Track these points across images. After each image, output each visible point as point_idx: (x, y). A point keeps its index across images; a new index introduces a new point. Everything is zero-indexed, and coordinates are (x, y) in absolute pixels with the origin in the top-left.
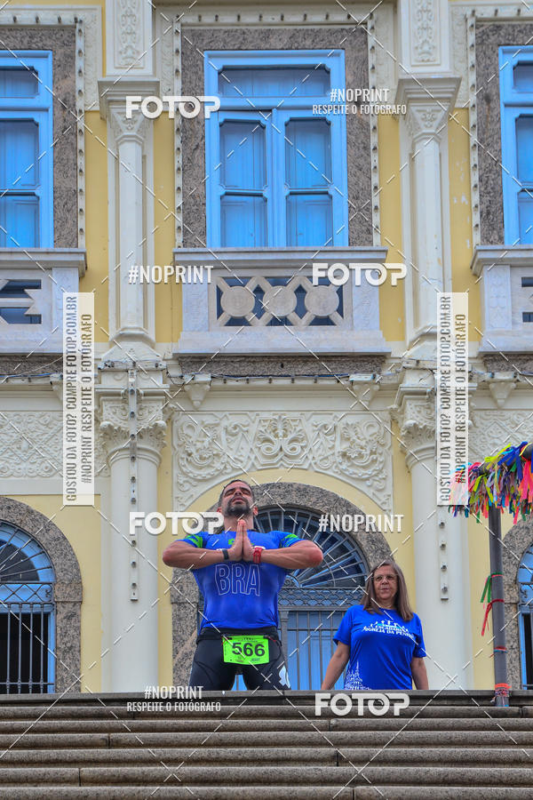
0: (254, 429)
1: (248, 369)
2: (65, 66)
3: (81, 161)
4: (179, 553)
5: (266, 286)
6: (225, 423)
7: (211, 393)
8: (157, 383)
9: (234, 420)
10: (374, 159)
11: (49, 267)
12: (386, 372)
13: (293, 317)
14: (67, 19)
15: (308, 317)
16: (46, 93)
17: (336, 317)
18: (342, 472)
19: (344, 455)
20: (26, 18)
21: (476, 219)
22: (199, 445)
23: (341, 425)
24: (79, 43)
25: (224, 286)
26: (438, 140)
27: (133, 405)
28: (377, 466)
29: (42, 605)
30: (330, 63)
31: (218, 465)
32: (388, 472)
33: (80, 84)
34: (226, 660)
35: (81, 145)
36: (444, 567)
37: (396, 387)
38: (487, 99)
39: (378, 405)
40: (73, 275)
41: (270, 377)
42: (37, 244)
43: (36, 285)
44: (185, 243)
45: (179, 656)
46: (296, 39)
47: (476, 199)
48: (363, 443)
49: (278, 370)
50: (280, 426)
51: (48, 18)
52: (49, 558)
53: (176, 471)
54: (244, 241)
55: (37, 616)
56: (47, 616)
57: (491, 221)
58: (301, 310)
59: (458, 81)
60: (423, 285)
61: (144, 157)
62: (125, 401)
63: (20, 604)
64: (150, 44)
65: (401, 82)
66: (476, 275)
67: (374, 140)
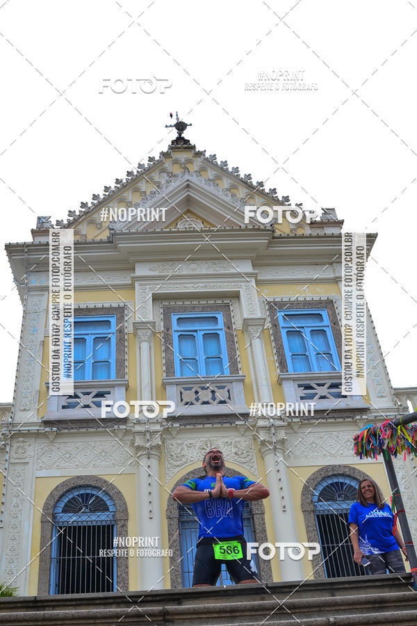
0: (198, 445)
1: (195, 421)
2: (121, 319)
3: (126, 350)
4: (182, 494)
5: (199, 390)
6: (186, 443)
7: (180, 431)
8: (158, 427)
9: (190, 441)
10: (237, 346)
11: (113, 386)
12: (250, 420)
13: (211, 401)
14: (122, 305)
15: (217, 401)
16: (114, 328)
17: (228, 400)
18: (236, 460)
19: (236, 453)
20: (107, 305)
21: (277, 365)
22: (176, 452)
23: (233, 441)
24: (126, 312)
25: (183, 391)
26: (260, 338)
27: (148, 436)
28: (250, 457)
29: (111, 521)
30: (216, 316)
31: (184, 460)
32: (255, 459)
33: (126, 324)
34: (217, 558)
35: (126, 344)
36: (283, 497)
37: (254, 426)
38: (275, 326)
39: (247, 433)
40: (123, 389)
41: (204, 424)
42: (109, 377)
43: (109, 393)
44: (167, 376)
45: (171, 541)
46: (204, 309)
47: (276, 358)
48: (243, 448)
49: (206, 421)
50: (208, 443)
51: (115, 305)
52: (114, 501)
53: (167, 462)
54: (190, 373)
55: (108, 526)
56: (113, 526)
57: (283, 365)
58: (214, 398)
59: (265, 319)
60: (261, 388)
61: (150, 347)
62: (145, 435)
63: (101, 521)
64: (151, 311)
65: (244, 319)
66: (280, 384)
67: (236, 339)
